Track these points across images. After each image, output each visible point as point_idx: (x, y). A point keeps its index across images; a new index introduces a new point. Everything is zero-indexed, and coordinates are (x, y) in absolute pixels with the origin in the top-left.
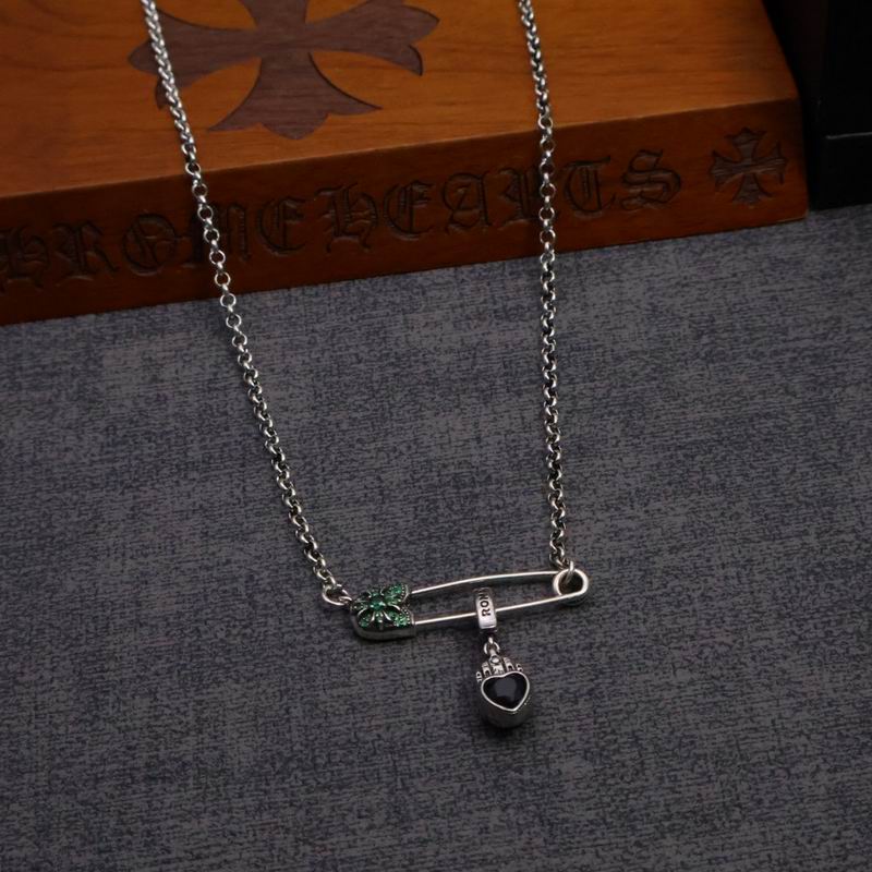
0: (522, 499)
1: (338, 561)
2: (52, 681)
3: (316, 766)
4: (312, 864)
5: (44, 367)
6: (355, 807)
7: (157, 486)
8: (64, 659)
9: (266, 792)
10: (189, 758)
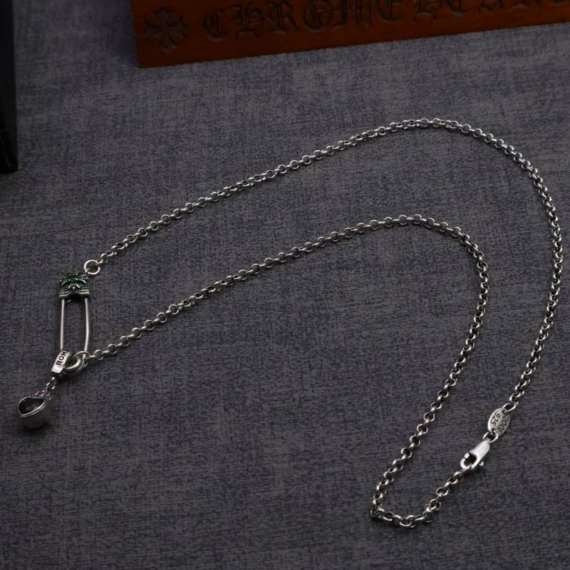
0: (529, 142)
1: (431, 170)
2: (282, 224)
3: (427, 263)
4: (429, 307)
5: (261, 78)
6: (450, 282)
7: (329, 134)
8: (288, 214)
9: (402, 275)
10: (359, 259)
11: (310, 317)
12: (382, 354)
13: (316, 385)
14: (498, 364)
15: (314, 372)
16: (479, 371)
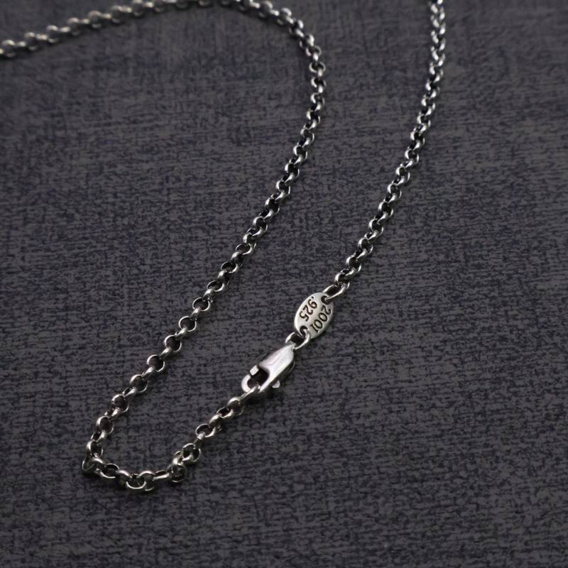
11: (38, 140)
12: (142, 202)
13: (29, 249)
14: (326, 221)
15: (30, 229)
16: (294, 231)
